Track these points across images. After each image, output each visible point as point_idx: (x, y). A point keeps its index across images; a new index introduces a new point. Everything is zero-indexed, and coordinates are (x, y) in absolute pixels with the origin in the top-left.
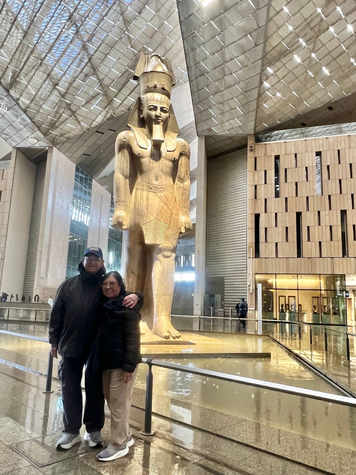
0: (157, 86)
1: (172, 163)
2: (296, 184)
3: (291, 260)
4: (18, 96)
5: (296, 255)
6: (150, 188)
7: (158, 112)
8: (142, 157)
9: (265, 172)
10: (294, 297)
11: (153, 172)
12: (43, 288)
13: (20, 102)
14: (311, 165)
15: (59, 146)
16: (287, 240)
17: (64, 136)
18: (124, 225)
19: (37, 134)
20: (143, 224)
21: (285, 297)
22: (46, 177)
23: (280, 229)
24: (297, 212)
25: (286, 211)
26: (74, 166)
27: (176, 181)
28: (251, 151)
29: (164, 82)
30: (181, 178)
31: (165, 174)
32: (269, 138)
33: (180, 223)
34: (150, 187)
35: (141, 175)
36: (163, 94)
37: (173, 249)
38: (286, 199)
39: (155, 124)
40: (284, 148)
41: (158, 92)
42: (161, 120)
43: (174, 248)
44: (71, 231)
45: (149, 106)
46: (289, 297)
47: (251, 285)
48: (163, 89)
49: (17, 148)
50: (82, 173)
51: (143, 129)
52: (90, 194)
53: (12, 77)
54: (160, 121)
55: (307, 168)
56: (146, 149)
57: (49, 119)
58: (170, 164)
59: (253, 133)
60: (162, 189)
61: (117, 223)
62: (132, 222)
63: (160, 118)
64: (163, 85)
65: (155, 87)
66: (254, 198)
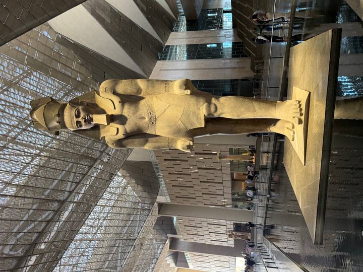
0: (58, 121)
6: (153, 124)
20: (187, 129)
33: (181, 94)
35: (142, 131)
37: (208, 102)
41: (63, 119)
51: (101, 127)
54: (89, 117)
60: (152, 113)
62: (186, 136)
64: (55, 115)
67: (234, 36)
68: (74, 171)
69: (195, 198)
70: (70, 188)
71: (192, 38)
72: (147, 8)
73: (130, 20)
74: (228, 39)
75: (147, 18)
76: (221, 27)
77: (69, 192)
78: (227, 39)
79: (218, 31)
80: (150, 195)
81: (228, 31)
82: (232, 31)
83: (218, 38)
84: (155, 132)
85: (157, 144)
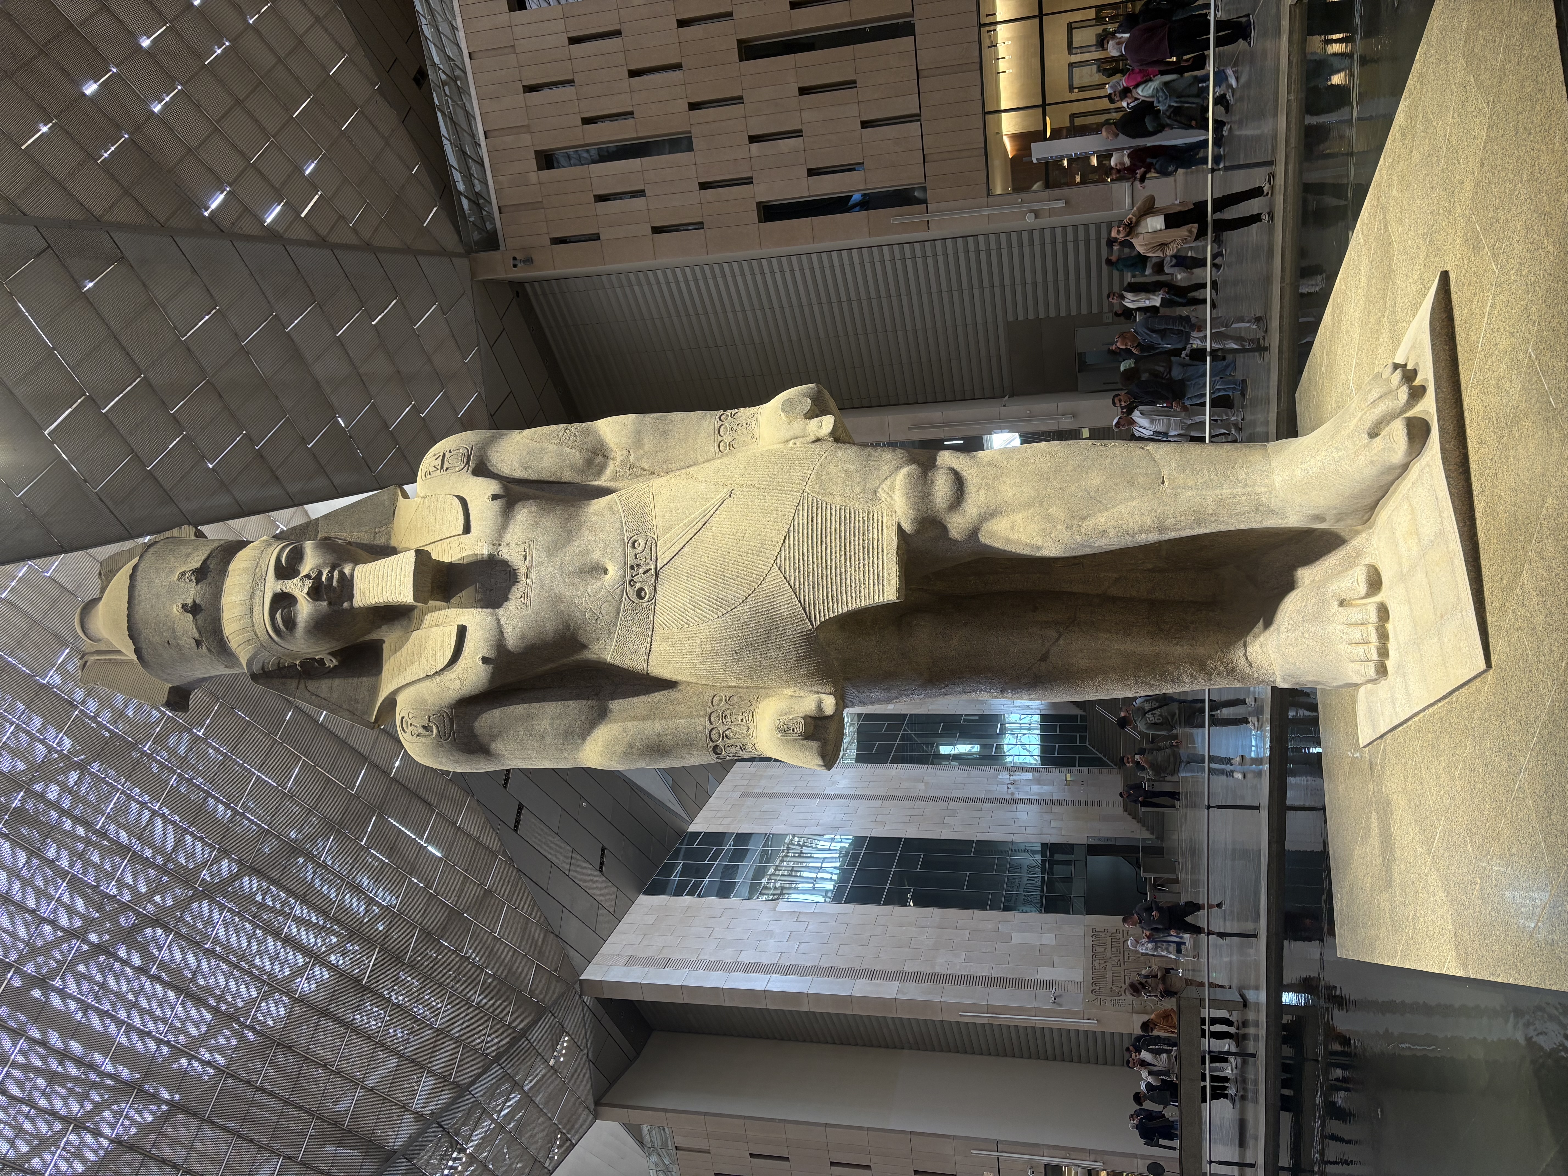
0: (189, 601)
1: (519, 506)
2: (633, 74)
3: (926, 58)
4: (409, 1118)
5: (905, 43)
6: (640, 597)
7: (298, 588)
8: (500, 645)
9: (601, 198)
10: (1071, 27)
11: (560, 588)
12: (1093, 996)
13: (427, 1111)
14: (560, 26)
15: (576, 958)
16: (850, 84)
17: (540, 943)
18: (820, 707)
19: (539, 1040)
20: (809, 618)
21: (1071, 65)
22: (687, 1001)
23: (807, 116)
24: (741, 60)
25: (738, 100)
26: (645, 900)
27: (603, 481)
28: (529, 261)
29: (172, 571)
30: (589, 462)
31: (570, 533)
32: (480, 202)
33: (791, 444)
34: (634, 597)
35: (584, 647)
36: (223, 572)
37: (920, 464)
38: (693, 106)
39: (351, 597)
40: (510, 138)
41: (217, 596)
42: (331, 572)
43: (912, 460)
44: (877, 902)
45: (277, 631)
46: (1070, 48)
47: (1035, 206)
48: (200, 574)
49: (597, 1103)
50: (669, 869)
51: (386, 649)
52: (743, 838)
53: (340, 1144)
54: (336, 573)
55: (573, 41)
56: (462, 631)
57: (484, 1000)
58: (523, 515)
59: (462, 263)
60: (641, 541)
61: (811, 743)
62: (802, 671)
64: (183, 574)
65: (194, 609)
66: (702, 231)
84: (643, 648)
85: (648, 724)
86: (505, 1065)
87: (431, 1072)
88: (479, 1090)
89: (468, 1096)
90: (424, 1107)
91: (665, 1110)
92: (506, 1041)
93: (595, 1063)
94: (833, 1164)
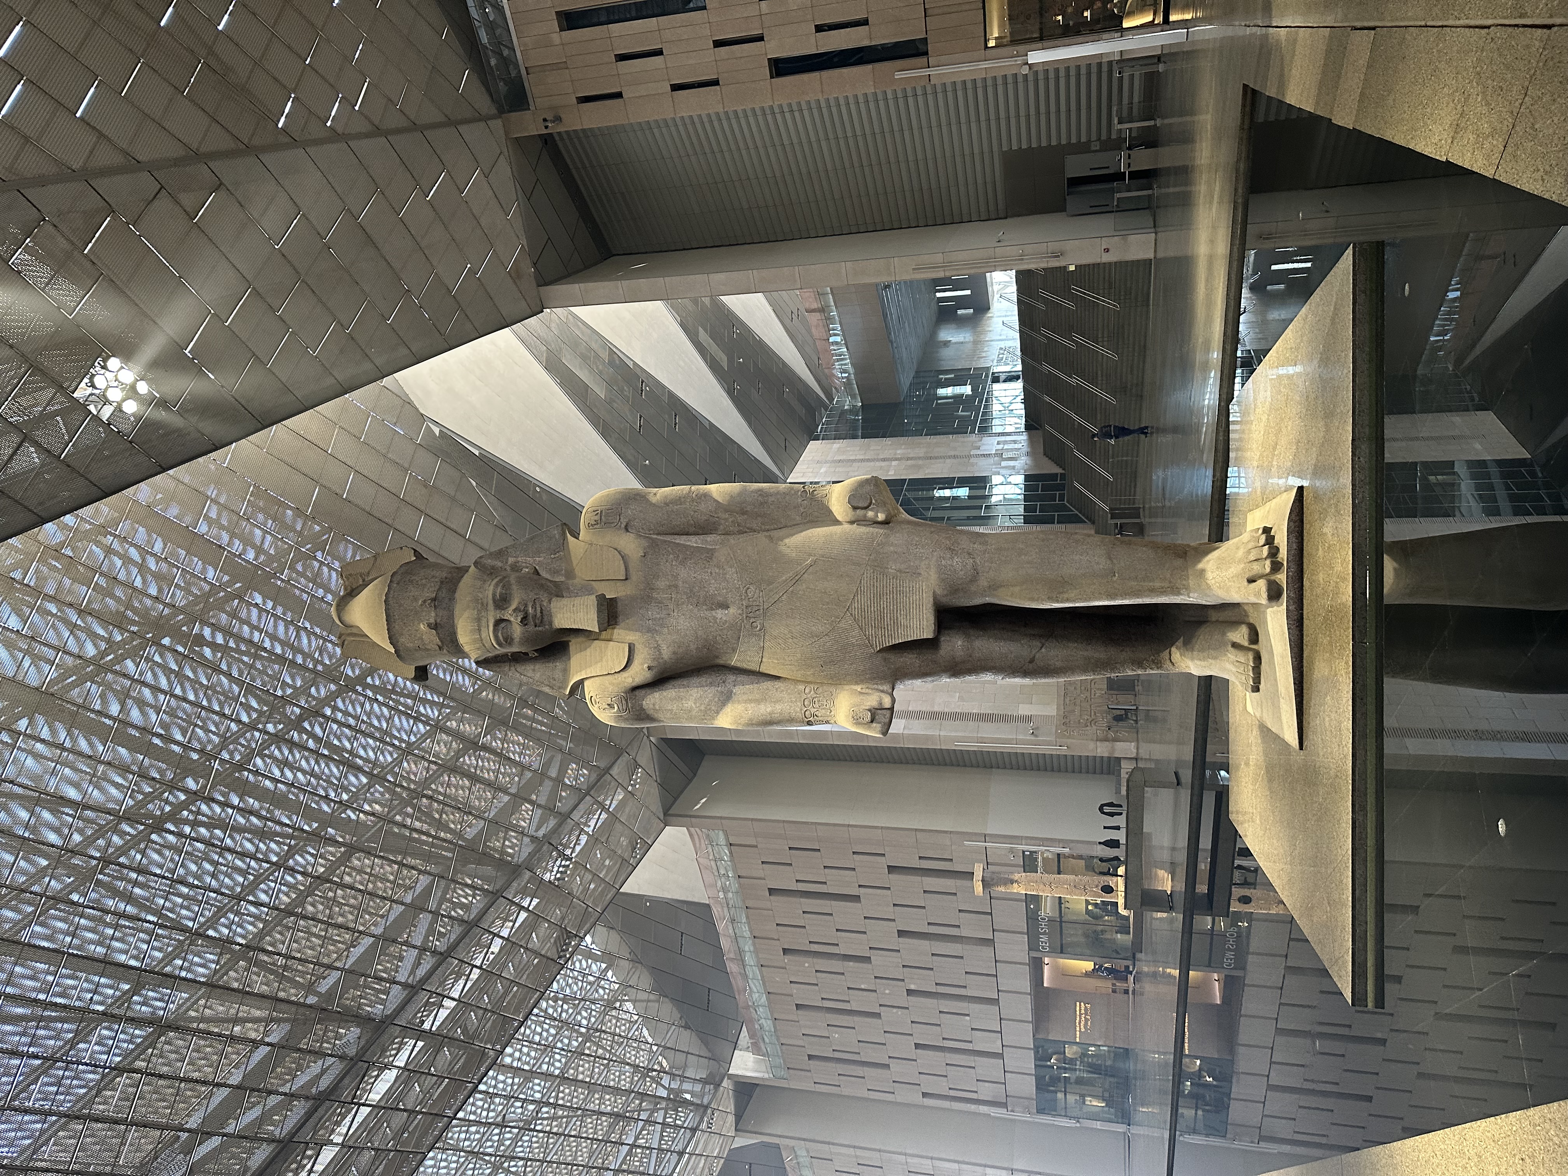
0: (432, 621)
4: (526, 840)
6: (755, 628)
7: (512, 615)
8: (659, 658)
9: (622, 58)
12: (1064, 728)
13: (540, 833)
18: (881, 703)
19: (619, 774)
20: (873, 646)
22: (734, 739)
28: (558, 119)
29: (416, 599)
30: (707, 522)
31: (701, 582)
32: (506, 52)
33: (856, 524)
34: (751, 628)
36: (452, 599)
39: (551, 623)
41: (451, 617)
42: (534, 605)
45: (500, 644)
48: (436, 601)
49: (666, 814)
51: (573, 646)
54: (538, 606)
56: (632, 647)
58: (667, 567)
59: (496, 124)
60: (753, 589)
61: (874, 725)
62: (867, 676)
63: (530, 610)
64: (424, 602)
66: (717, 87)
67: (1032, 454)
68: (432, 905)
69: (887, 1066)
70: (413, 972)
71: (884, 460)
72: (730, 360)
73: (672, 395)
74: (1012, 463)
75: (730, 392)
76: (985, 429)
77: (405, 985)
78: (1004, 464)
79: (973, 438)
80: (706, 1044)
81: (1008, 438)
82: (1024, 437)
83: (972, 460)
84: (757, 659)
85: (762, 706)
86: (595, 796)
87: (539, 806)
88: (576, 816)
89: (569, 820)
90: (536, 831)
91: (721, 818)
92: (594, 776)
93: (663, 786)
94: (854, 853)
